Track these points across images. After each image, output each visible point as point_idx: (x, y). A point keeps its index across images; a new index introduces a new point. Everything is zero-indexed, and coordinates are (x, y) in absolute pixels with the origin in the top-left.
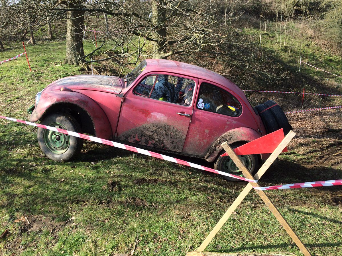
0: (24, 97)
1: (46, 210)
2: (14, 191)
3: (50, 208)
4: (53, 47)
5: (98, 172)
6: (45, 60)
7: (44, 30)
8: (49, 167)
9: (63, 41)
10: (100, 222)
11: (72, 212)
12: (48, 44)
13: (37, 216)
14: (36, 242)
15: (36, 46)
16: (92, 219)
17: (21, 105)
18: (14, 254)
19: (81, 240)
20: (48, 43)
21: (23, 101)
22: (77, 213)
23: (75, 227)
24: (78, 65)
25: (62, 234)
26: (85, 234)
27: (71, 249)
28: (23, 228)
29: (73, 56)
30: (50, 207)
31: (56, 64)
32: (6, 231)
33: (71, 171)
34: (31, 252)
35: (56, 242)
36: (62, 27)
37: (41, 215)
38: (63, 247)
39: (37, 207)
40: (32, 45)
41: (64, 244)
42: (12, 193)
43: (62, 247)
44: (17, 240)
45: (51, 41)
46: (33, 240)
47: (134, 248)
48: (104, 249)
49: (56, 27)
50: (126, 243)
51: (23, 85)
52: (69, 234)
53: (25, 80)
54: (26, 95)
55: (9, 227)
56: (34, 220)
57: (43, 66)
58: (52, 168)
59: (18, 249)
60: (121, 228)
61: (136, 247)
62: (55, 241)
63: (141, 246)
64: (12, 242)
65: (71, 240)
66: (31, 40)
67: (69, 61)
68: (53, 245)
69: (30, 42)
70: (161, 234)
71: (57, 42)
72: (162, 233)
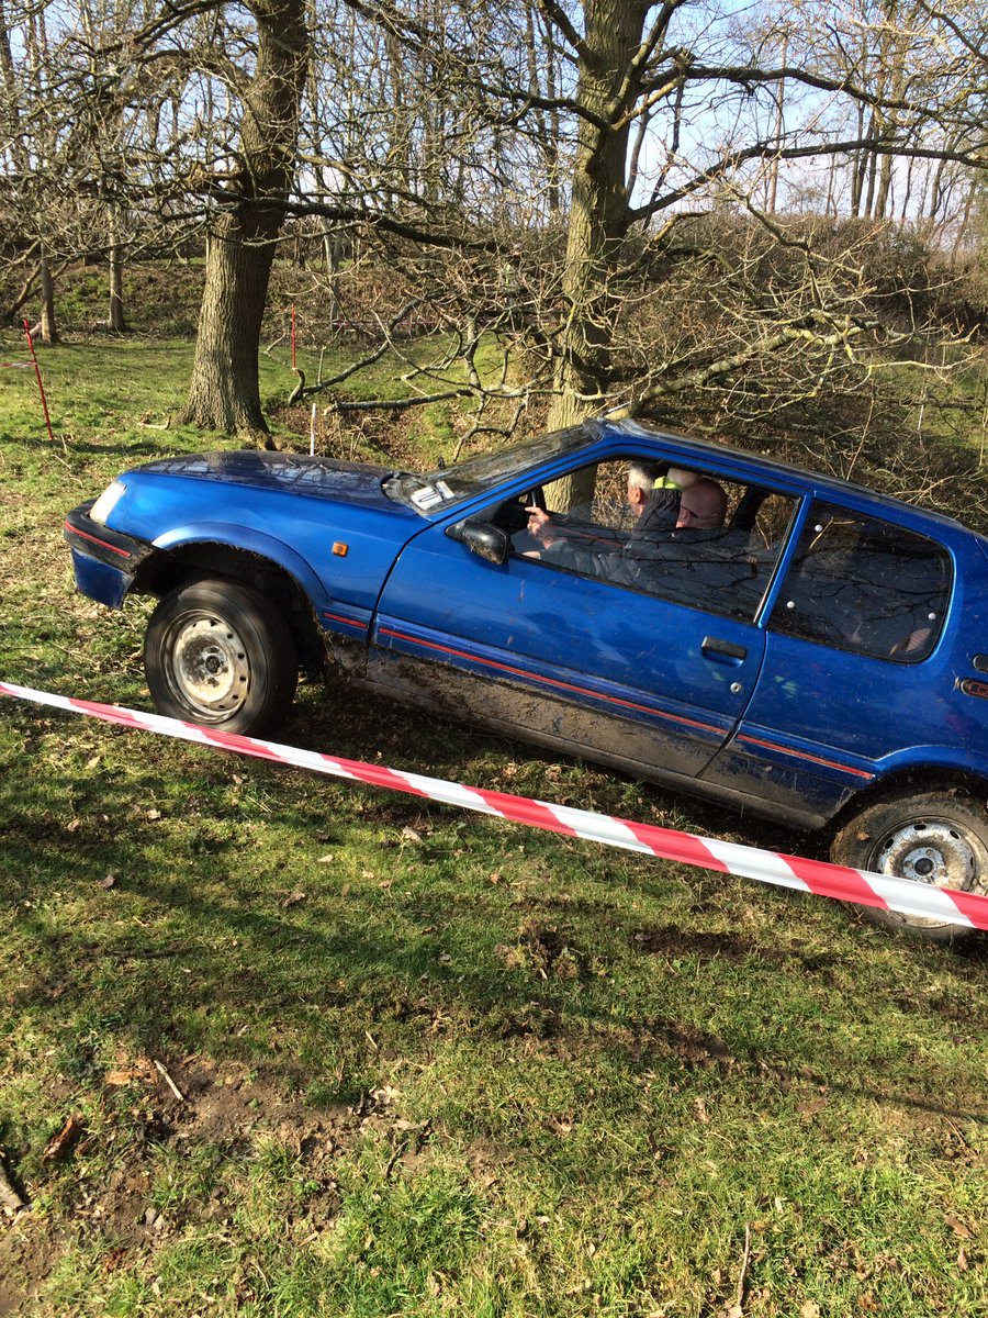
0: (37, 534)
1: (259, 1037)
2: (82, 926)
3: (279, 1031)
4: (124, 360)
5: (448, 875)
6: (99, 401)
7: (93, 296)
8: (219, 828)
9: (165, 343)
10: (535, 1131)
11: (378, 1060)
12: (106, 348)
13: (214, 1062)
14: (226, 1201)
15: (60, 351)
16: (491, 1107)
17: (28, 561)
18: (122, 1251)
19: (457, 1215)
20: (108, 344)
21: (35, 548)
22: (406, 1068)
23: (412, 1141)
24: (231, 431)
25: (357, 1173)
26: (473, 1185)
27: (413, 1259)
28: (150, 1117)
29: (217, 394)
30: (275, 1024)
31: (148, 422)
32: (69, 1124)
33: (324, 859)
34: (206, 1254)
35: (331, 1215)
36: (161, 291)
37: (235, 1058)
38: (372, 1244)
39: (214, 1015)
40: (45, 345)
41: (377, 1231)
42: (76, 938)
43: (367, 1245)
44: (131, 1181)
45: (118, 337)
46: (210, 1188)
47: (739, 1291)
48: (588, 1285)
49: (139, 289)
50: (693, 1262)
51: (22, 487)
52: (389, 1175)
53: (29, 471)
54: (42, 526)
55: (80, 1106)
56: (204, 1081)
57: (97, 425)
58: (233, 838)
59: (140, 1228)
60: (642, 1173)
61: (747, 1287)
62: (323, 1204)
63: (770, 1283)
64: (103, 1188)
65: (407, 1208)
66: (43, 325)
67: (199, 414)
68: (319, 1229)
69: (38, 334)
70: (858, 1232)
71: (139, 344)
72: (860, 1226)
